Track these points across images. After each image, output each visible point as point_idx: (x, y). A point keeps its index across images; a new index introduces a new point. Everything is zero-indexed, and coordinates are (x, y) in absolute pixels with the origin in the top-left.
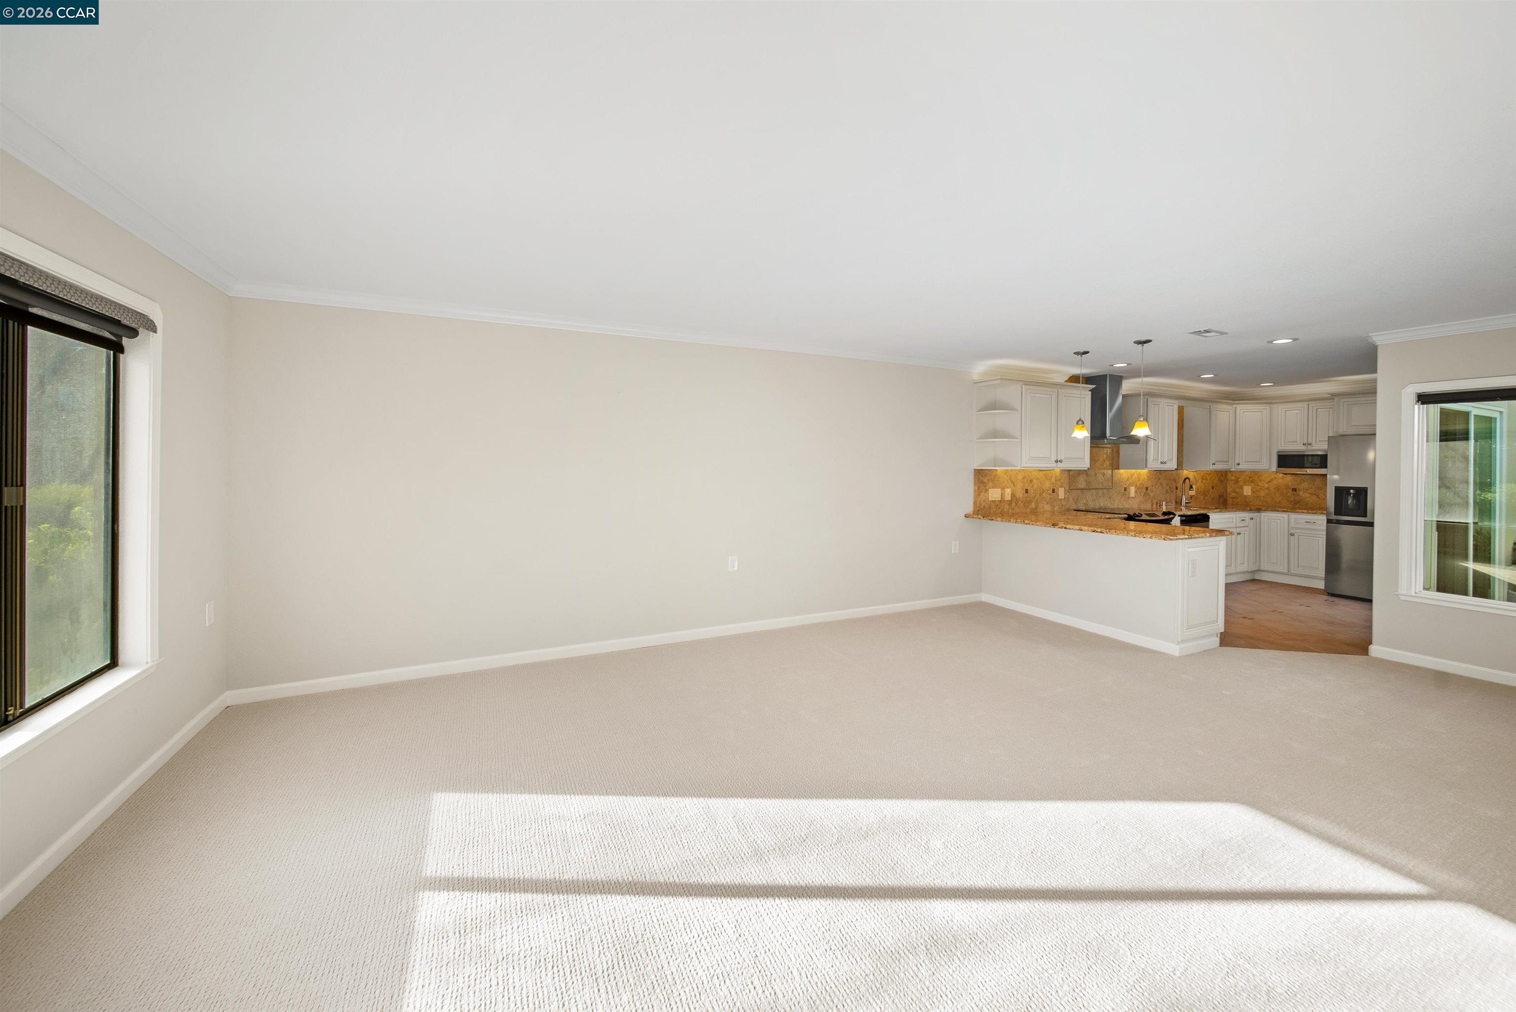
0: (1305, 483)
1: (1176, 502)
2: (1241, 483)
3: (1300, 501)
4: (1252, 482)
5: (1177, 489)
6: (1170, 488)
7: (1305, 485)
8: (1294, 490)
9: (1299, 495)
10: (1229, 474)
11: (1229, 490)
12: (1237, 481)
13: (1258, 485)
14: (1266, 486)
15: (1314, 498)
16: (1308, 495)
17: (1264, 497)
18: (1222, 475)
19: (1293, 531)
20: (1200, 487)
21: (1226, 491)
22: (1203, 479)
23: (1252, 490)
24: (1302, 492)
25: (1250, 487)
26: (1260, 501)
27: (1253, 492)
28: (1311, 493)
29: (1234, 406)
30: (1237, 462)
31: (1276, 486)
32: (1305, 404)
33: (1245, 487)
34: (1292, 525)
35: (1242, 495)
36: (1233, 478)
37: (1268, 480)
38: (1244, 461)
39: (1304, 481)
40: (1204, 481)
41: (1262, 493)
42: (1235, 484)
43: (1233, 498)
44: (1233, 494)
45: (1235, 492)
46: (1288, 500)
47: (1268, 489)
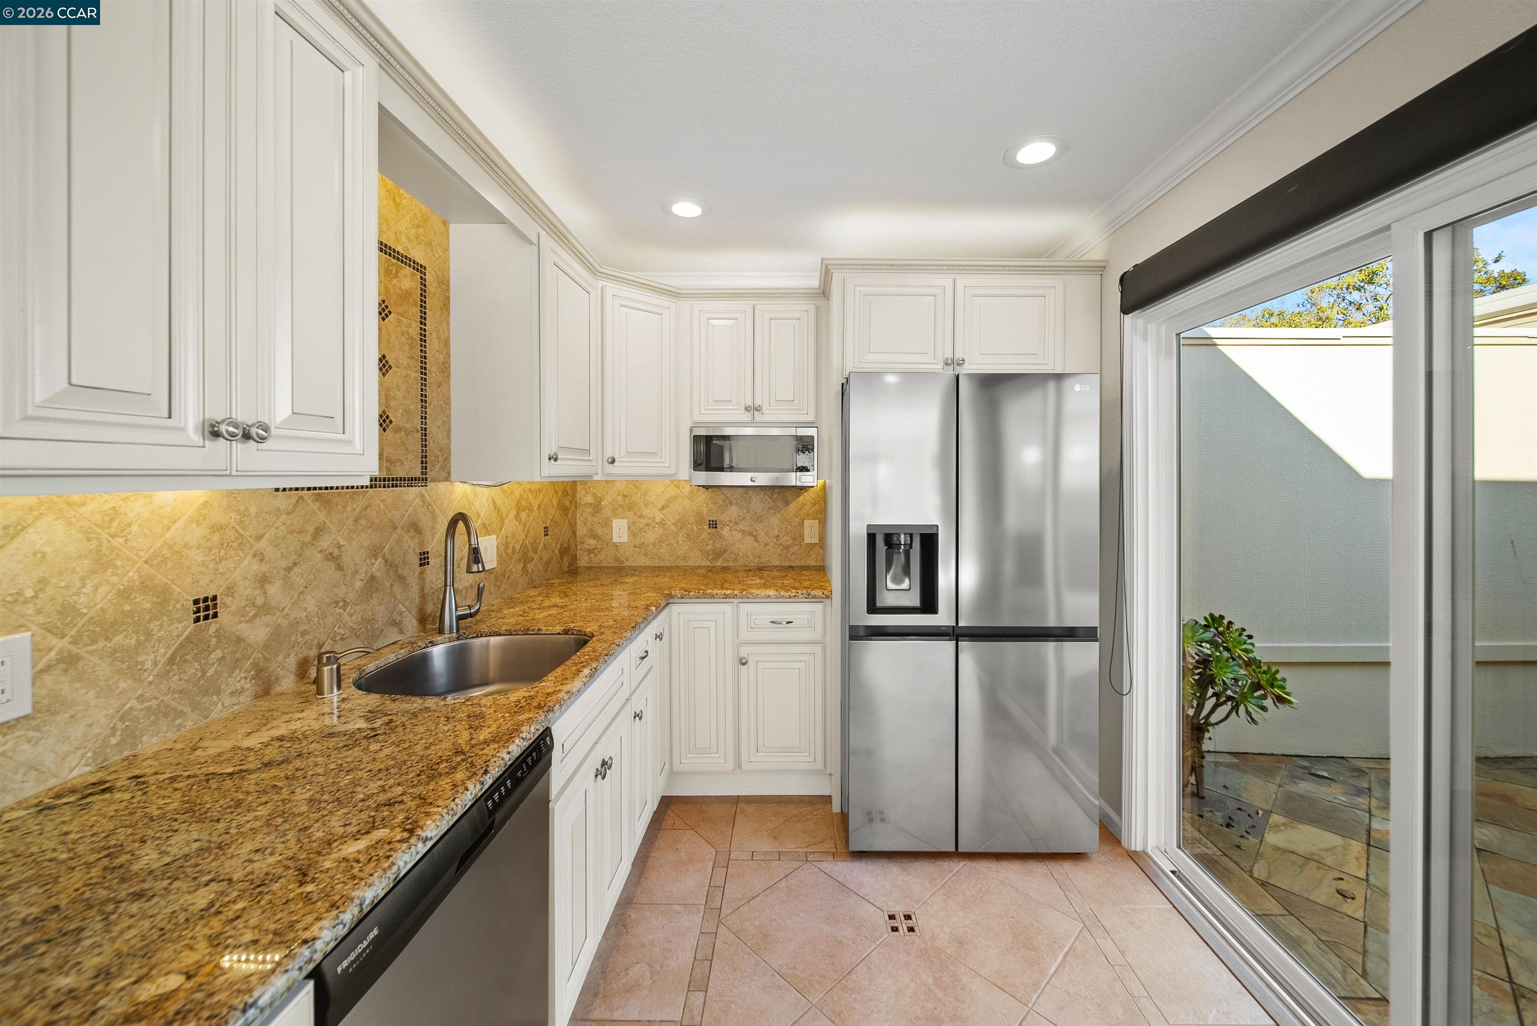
0: (734, 507)
1: (423, 620)
2: (607, 512)
3: (725, 551)
4: (629, 509)
5: (424, 560)
6: (390, 565)
7: (733, 511)
8: (713, 525)
9: (721, 537)
10: (579, 487)
11: (581, 530)
12: (597, 507)
13: (641, 516)
14: (659, 516)
15: (750, 540)
16: (739, 536)
17: (654, 544)
18: (565, 493)
19: (744, 652)
20: (514, 535)
21: (574, 533)
22: (519, 509)
23: (629, 528)
24: (727, 528)
25: (625, 521)
26: (646, 555)
27: (633, 534)
28: (743, 531)
29: (601, 283)
30: (608, 454)
31: (677, 518)
32: (745, 305)
33: (616, 523)
34: (745, 635)
35: (609, 543)
36: (589, 499)
37: (661, 503)
38: (623, 452)
39: (731, 503)
40: (523, 515)
41: (651, 537)
42: (593, 515)
43: (590, 552)
44: (591, 542)
45: (595, 536)
46: (700, 551)
47: (662, 524)
